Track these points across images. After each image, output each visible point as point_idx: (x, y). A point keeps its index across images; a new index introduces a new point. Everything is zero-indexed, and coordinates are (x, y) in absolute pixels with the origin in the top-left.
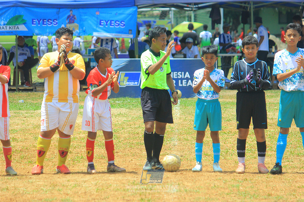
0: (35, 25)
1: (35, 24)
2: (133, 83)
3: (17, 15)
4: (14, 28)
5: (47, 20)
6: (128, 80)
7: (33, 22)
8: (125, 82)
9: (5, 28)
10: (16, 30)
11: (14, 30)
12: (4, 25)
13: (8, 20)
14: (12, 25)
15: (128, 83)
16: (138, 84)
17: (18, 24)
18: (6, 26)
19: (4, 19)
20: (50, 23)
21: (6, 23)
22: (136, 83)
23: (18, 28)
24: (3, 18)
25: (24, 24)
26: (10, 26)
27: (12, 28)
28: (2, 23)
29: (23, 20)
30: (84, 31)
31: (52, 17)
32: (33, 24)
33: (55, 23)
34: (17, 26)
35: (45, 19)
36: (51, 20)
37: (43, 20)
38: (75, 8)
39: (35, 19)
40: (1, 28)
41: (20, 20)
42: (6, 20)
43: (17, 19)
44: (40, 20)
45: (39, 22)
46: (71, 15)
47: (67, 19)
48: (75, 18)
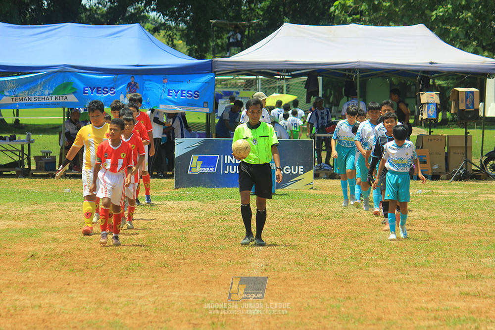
0: (87, 95)
2: (208, 169)
3: (65, 82)
4: (61, 98)
5: (102, 88)
6: (202, 165)
7: (85, 90)
8: (198, 167)
9: (50, 98)
10: (63, 101)
11: (61, 101)
12: (49, 94)
13: (54, 88)
14: (59, 95)
15: (201, 169)
16: (214, 171)
17: (66, 93)
18: (51, 96)
19: (49, 88)
20: (105, 92)
21: (51, 92)
22: (212, 169)
23: (66, 98)
24: (47, 87)
25: (73, 93)
26: (57, 96)
27: (58, 99)
28: (47, 92)
29: (72, 88)
30: (149, 103)
31: (109, 84)
32: (85, 93)
33: (113, 92)
34: (65, 96)
35: (100, 86)
36: (107, 89)
37: (98, 88)
38: (137, 74)
39: (87, 88)
40: (44, 99)
41: (70, 88)
42: (51, 89)
43: (65, 87)
44: (94, 88)
45: (92, 90)
46: (133, 83)
47: (127, 88)
48: (137, 87)
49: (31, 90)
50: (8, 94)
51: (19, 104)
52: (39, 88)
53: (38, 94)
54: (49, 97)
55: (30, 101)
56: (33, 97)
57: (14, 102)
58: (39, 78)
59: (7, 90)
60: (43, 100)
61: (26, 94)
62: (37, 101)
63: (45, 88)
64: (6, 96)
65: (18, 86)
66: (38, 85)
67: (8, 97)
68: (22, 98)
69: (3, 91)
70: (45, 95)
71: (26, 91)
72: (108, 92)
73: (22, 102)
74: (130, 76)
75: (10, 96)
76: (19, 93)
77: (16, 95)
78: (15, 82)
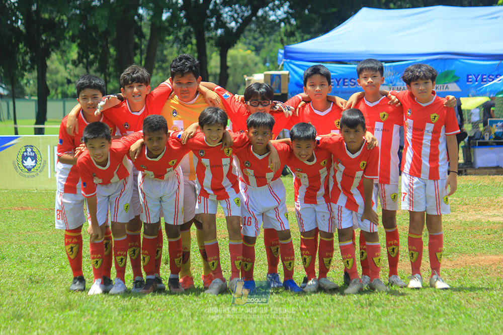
1: (471, 82)
3: (446, 70)
4: (442, 88)
5: (487, 75)
7: (468, 78)
10: (444, 90)
11: (442, 90)
14: (440, 84)
17: (447, 82)
20: (491, 80)
23: (447, 87)
25: (456, 82)
27: (439, 87)
29: (454, 77)
31: (494, 71)
32: (468, 81)
33: (499, 80)
34: (446, 85)
35: (485, 74)
36: (493, 76)
37: (482, 76)
39: (471, 75)
41: (450, 77)
43: (446, 75)
44: (478, 76)
45: (477, 78)
65: (396, 73)
67: (385, 86)
68: (400, 88)
72: (493, 80)
75: (387, 85)
76: (397, 82)
77: (394, 84)
78: (392, 68)
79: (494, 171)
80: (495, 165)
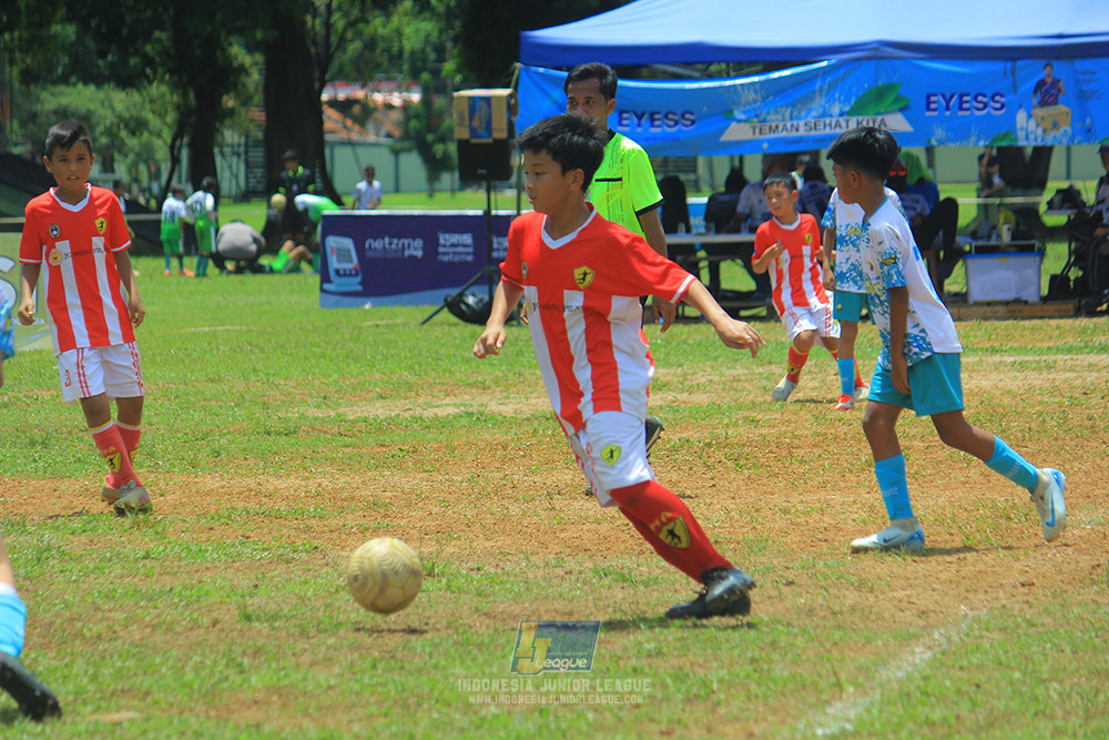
0: (935, 113)
1: (935, 110)
3: (880, 83)
5: (973, 95)
7: (928, 103)
9: (844, 125)
12: (841, 114)
13: (853, 99)
14: (866, 114)
17: (882, 110)
18: (846, 117)
19: (842, 98)
20: (981, 106)
21: (847, 108)
23: (883, 123)
24: (837, 95)
25: (902, 110)
26: (860, 119)
28: (836, 109)
29: (898, 99)
30: (1089, 130)
31: (988, 86)
32: (928, 109)
33: (998, 105)
34: (880, 117)
35: (967, 91)
36: (985, 96)
37: (961, 96)
38: (1058, 58)
39: (935, 95)
40: (830, 124)
41: (890, 98)
42: (847, 100)
43: (880, 95)
44: (952, 96)
45: (948, 102)
46: (1049, 80)
47: (1035, 92)
48: (1059, 90)
49: (799, 106)
50: (742, 117)
51: (769, 141)
52: (818, 99)
53: (814, 113)
54: (841, 120)
55: (794, 134)
56: (802, 123)
57: (757, 136)
58: (816, 77)
59: (742, 108)
60: (828, 128)
61: (788, 114)
62: (813, 133)
63: (831, 100)
64: (739, 121)
65: (768, 97)
66: (814, 92)
67: (742, 125)
68: (777, 127)
69: (730, 111)
70: (831, 116)
71: (787, 106)
72: (986, 106)
73: (776, 135)
74: (1041, 63)
75: (746, 121)
76: (768, 113)
77: (762, 118)
78: (758, 87)
79: (1002, 310)
80: (1011, 296)
